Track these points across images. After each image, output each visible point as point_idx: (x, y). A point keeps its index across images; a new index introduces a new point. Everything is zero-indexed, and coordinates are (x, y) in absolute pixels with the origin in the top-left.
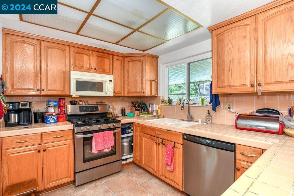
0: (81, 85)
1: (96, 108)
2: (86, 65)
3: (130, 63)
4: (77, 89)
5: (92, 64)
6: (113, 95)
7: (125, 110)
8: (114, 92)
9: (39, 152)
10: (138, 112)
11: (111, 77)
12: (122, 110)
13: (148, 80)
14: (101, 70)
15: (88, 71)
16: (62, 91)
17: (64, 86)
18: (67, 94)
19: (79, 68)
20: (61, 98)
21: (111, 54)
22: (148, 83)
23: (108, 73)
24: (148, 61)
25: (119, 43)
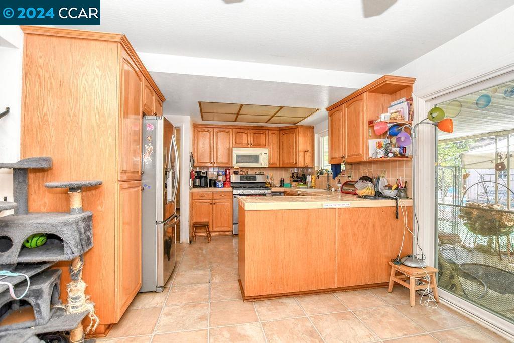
0: (241, 158)
1: (254, 178)
2: (245, 142)
3: (285, 136)
4: (238, 162)
5: (249, 140)
6: (267, 166)
7: (283, 181)
8: (269, 164)
9: (211, 204)
10: (296, 183)
11: (266, 150)
12: (281, 181)
13: (301, 151)
14: (258, 145)
15: (247, 146)
16: (227, 163)
17: (229, 160)
18: (230, 165)
19: (239, 144)
20: (228, 168)
21: (266, 130)
22: (301, 154)
23: (264, 146)
24: (302, 132)
25: (269, 122)
